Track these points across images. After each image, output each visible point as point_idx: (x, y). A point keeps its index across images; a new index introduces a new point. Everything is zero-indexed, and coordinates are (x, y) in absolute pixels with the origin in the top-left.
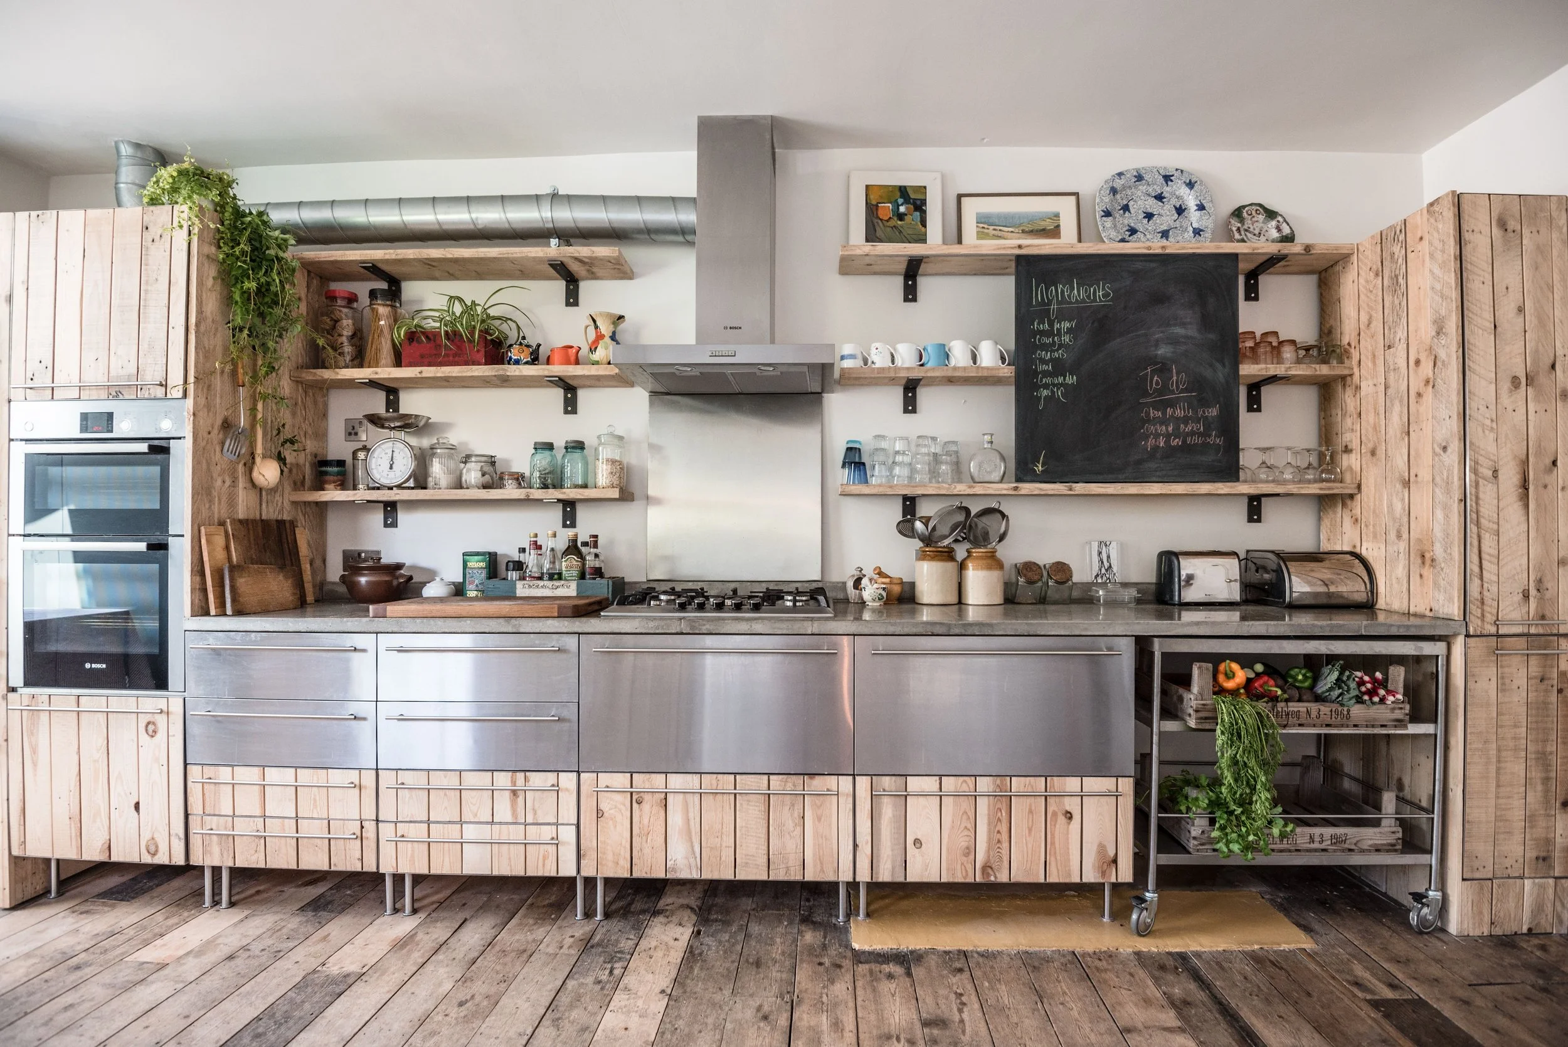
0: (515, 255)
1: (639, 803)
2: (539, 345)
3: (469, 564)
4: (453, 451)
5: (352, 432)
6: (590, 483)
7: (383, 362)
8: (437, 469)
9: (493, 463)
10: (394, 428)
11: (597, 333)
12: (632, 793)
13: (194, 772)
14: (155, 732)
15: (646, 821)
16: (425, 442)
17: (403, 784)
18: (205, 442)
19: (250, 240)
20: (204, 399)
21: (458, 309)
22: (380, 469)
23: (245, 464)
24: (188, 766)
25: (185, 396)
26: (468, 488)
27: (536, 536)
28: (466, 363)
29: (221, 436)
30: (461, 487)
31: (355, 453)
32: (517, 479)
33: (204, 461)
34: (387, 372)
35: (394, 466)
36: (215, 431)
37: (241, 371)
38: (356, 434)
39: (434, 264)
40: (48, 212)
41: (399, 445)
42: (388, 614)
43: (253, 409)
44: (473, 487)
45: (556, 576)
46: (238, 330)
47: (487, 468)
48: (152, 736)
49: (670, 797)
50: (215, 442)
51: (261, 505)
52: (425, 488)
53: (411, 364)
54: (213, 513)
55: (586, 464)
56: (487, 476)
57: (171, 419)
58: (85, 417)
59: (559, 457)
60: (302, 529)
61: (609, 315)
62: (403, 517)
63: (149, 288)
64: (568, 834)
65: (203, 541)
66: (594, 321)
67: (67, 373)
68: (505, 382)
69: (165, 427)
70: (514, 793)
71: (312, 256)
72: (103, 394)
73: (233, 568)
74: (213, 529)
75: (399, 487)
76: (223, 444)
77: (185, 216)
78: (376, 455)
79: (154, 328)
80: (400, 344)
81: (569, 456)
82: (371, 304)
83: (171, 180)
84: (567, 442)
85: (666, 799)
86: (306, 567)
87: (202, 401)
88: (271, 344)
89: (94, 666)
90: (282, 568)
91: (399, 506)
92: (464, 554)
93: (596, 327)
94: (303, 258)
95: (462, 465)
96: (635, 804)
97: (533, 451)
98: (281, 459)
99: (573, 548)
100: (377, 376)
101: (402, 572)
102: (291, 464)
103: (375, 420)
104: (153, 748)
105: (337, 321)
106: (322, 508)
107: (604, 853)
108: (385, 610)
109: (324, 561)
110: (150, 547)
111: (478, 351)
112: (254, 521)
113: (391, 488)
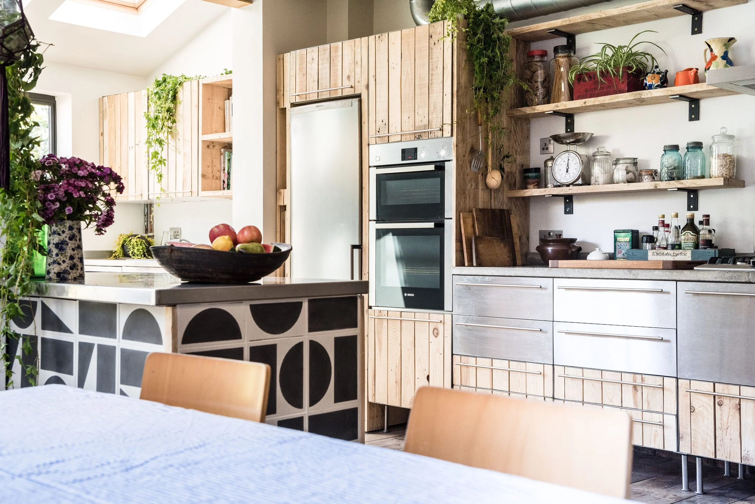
0: (648, 7)
1: (720, 405)
2: (667, 71)
3: (618, 239)
4: (608, 157)
5: (544, 148)
6: (707, 174)
7: (563, 98)
8: (597, 171)
9: (635, 164)
10: (569, 143)
11: (712, 54)
12: (714, 396)
13: (456, 359)
14: (437, 334)
15: (725, 419)
16: (591, 151)
17: (568, 375)
18: (462, 162)
19: (483, 31)
20: (461, 137)
21: (609, 52)
22: (561, 172)
23: (482, 174)
24: (454, 356)
25: (452, 135)
26: (617, 183)
27: (663, 216)
28: (615, 92)
29: (470, 158)
30: (614, 183)
31: (546, 162)
32: (652, 175)
33: (462, 174)
34: (565, 105)
35: (569, 170)
36: (467, 155)
37: (479, 115)
38: (547, 149)
39: (595, 22)
40: (384, 34)
41: (572, 155)
42: (560, 266)
43: (487, 138)
44: (621, 182)
45: (677, 247)
46: (477, 89)
47: (632, 168)
48: (436, 337)
49: (743, 403)
50: (467, 162)
51: (491, 199)
52: (589, 184)
53: (579, 98)
54: (466, 205)
55: (704, 159)
56: (630, 174)
57: (445, 150)
58: (404, 151)
59: (683, 155)
60: (514, 216)
61: (720, 40)
62: (577, 206)
63: (433, 72)
64: (670, 421)
65: (462, 221)
66: (709, 46)
67: (395, 128)
68: (642, 102)
69: (443, 155)
70: (635, 387)
71: (518, 31)
72: (412, 137)
73: (476, 238)
74: (466, 214)
75: (573, 184)
76: (471, 162)
77: (450, 28)
78: (558, 163)
79: (436, 97)
80: (573, 84)
81: (689, 154)
82: (555, 57)
83: (442, 6)
84: (688, 144)
85: (740, 405)
86: (517, 241)
87: (460, 137)
88: (496, 95)
89: (408, 295)
90: (503, 240)
91: (574, 198)
92: (615, 232)
93: (712, 50)
94: (514, 33)
95: (614, 166)
96: (717, 406)
97: (663, 152)
98: (501, 169)
99: (690, 225)
100: (558, 109)
101: (575, 244)
102: (508, 173)
103: (557, 139)
104: (436, 343)
105: (534, 72)
106: (527, 200)
107: (696, 438)
108: (558, 263)
109: (528, 238)
110: (436, 225)
111: (623, 82)
112: (487, 209)
113: (568, 186)
